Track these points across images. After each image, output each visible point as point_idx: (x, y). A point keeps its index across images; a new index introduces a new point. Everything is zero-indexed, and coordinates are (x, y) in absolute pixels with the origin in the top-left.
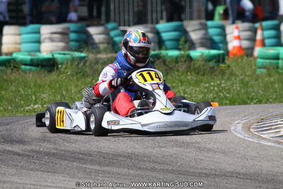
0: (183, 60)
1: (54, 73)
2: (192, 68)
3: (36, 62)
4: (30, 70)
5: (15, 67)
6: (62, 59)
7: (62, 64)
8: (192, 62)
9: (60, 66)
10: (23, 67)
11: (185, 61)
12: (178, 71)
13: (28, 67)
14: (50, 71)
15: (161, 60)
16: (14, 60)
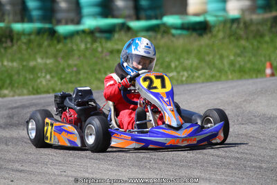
1: (205, 37)
3: (186, 26)
4: (180, 35)
5: (165, 32)
6: (214, 21)
7: (214, 26)
10: (174, 31)
13: (179, 32)
14: (201, 35)
16: (164, 25)
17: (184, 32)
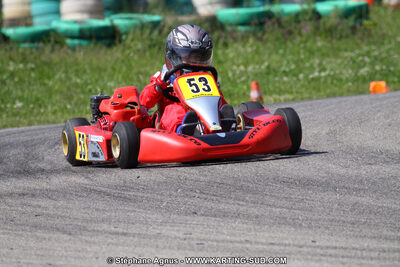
0: (307, 17)
1: (115, 48)
2: (322, 29)
3: (88, 34)
4: (80, 45)
5: (56, 42)
6: (126, 26)
7: (127, 33)
8: (322, 21)
9: (124, 37)
10: (69, 41)
11: (310, 19)
12: (300, 34)
13: (76, 42)
14: (109, 46)
15: (274, 20)
16: (54, 31)
17: (84, 43)
